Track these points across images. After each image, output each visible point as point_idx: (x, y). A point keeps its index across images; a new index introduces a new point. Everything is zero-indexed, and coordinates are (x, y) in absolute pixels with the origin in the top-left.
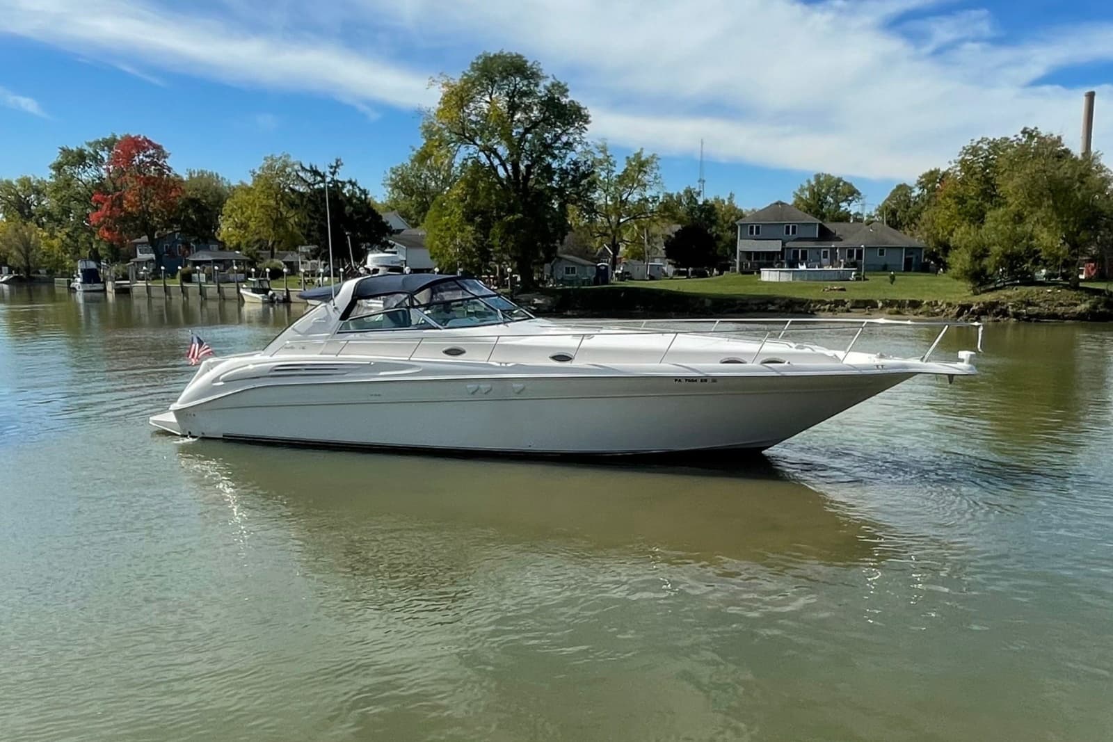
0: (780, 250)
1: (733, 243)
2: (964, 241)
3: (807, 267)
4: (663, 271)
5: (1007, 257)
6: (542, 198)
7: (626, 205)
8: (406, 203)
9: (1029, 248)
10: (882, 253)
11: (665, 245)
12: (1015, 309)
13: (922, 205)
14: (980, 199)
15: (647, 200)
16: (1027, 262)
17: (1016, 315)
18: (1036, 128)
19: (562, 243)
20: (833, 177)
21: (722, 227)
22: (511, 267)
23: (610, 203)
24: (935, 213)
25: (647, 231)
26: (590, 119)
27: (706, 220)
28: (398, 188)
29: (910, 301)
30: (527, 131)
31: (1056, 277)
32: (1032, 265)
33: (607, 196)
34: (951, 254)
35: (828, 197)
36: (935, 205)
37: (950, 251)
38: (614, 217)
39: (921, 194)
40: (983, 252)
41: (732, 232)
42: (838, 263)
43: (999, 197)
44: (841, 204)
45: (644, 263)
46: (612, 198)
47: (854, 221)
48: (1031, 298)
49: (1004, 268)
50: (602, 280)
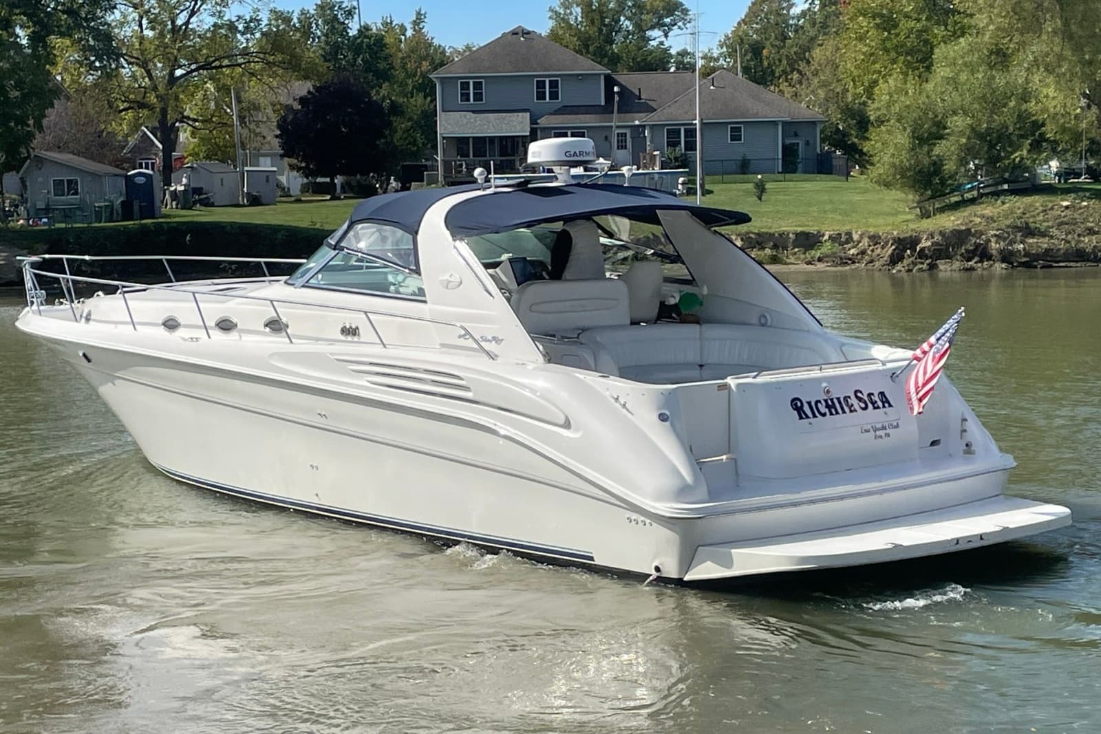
0: (528, 134)
1: (429, 121)
2: (896, 108)
4: (279, 185)
5: (981, 136)
7: (186, 36)
9: (1022, 117)
10: (736, 138)
11: (279, 127)
12: (1003, 244)
13: (812, 33)
14: (924, 17)
15: (232, 27)
16: (1019, 147)
17: (1007, 257)
19: (40, 128)
21: (403, 84)
23: (149, 33)
24: (838, 49)
25: (239, 101)
27: (367, 70)
29: (797, 235)
31: (1078, 175)
32: (1029, 151)
33: (141, 17)
34: (873, 133)
35: (622, 18)
36: (836, 33)
37: (871, 129)
38: (159, 65)
39: (809, 9)
40: (934, 129)
41: (425, 98)
42: (648, 157)
43: (959, 13)
44: (649, 33)
45: (235, 167)
46: (153, 23)
47: (678, 68)
48: (1031, 220)
49: (977, 162)
50: (140, 206)
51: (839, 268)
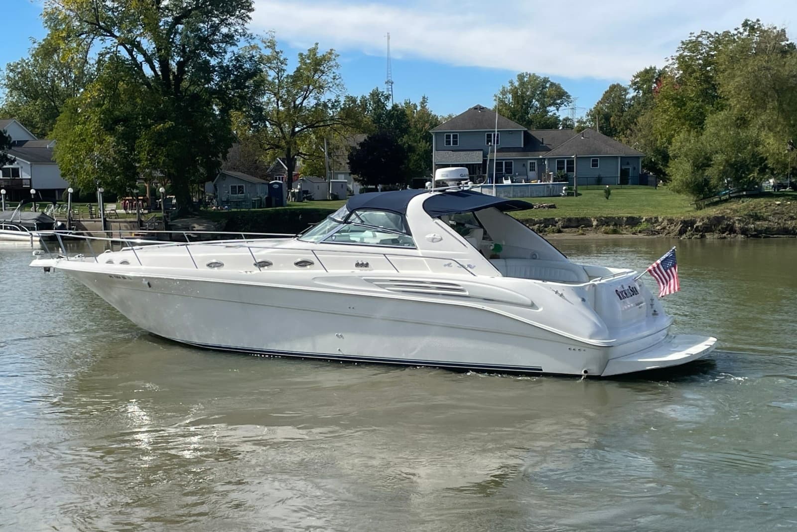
0: (481, 162)
2: (684, 150)
3: (512, 182)
4: (348, 189)
5: (731, 165)
6: (198, 102)
7: (301, 110)
8: (29, 108)
9: (754, 155)
10: (595, 165)
11: (348, 158)
12: (742, 225)
13: (638, 109)
14: (700, 100)
15: (325, 105)
16: (752, 171)
17: (744, 232)
18: (758, 20)
19: (225, 158)
20: (540, 77)
21: (415, 136)
22: (163, 186)
23: (281, 108)
24: (652, 117)
25: (328, 144)
26: (253, 6)
27: (396, 128)
28: (16, 89)
29: (628, 218)
30: (177, 21)
31: (785, 187)
32: (758, 174)
33: (278, 100)
34: (671, 164)
35: (534, 100)
36: (652, 108)
37: (670, 161)
38: (287, 125)
39: (636, 96)
40: (705, 161)
41: (426, 143)
42: (546, 176)
43: (720, 98)
44: (548, 108)
45: (325, 180)
46: (285, 103)
47: (563, 127)
48: (759, 211)
49: (729, 179)
50: (276, 200)
51: (651, 237)
